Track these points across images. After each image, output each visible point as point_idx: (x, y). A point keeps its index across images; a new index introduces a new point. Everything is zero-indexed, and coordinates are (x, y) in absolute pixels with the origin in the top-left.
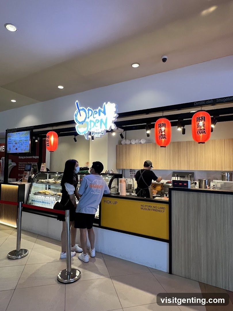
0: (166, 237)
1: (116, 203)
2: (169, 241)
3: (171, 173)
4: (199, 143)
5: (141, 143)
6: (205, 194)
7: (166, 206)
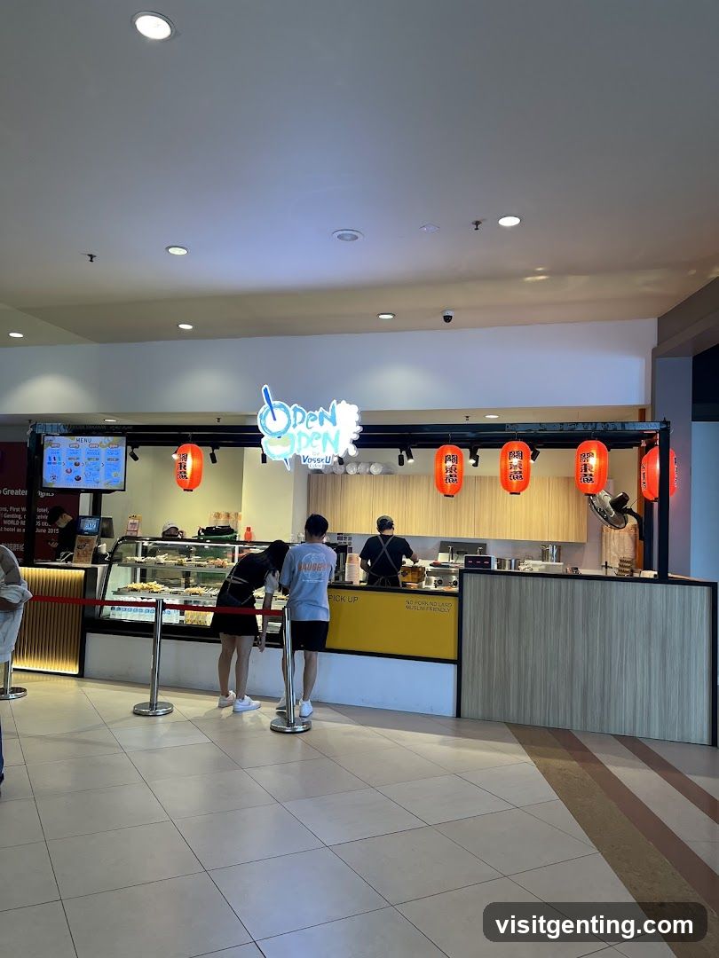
0: (452, 655)
1: (355, 599)
2: (458, 662)
3: (436, 544)
4: (511, 493)
5: (370, 473)
6: (518, 577)
7: (453, 601)
